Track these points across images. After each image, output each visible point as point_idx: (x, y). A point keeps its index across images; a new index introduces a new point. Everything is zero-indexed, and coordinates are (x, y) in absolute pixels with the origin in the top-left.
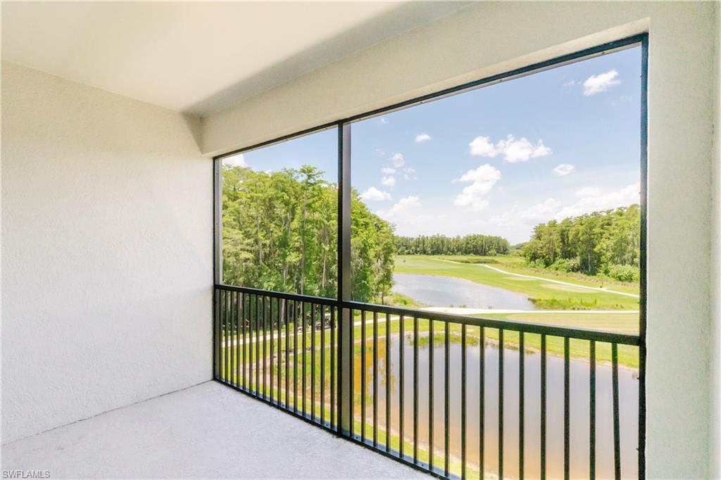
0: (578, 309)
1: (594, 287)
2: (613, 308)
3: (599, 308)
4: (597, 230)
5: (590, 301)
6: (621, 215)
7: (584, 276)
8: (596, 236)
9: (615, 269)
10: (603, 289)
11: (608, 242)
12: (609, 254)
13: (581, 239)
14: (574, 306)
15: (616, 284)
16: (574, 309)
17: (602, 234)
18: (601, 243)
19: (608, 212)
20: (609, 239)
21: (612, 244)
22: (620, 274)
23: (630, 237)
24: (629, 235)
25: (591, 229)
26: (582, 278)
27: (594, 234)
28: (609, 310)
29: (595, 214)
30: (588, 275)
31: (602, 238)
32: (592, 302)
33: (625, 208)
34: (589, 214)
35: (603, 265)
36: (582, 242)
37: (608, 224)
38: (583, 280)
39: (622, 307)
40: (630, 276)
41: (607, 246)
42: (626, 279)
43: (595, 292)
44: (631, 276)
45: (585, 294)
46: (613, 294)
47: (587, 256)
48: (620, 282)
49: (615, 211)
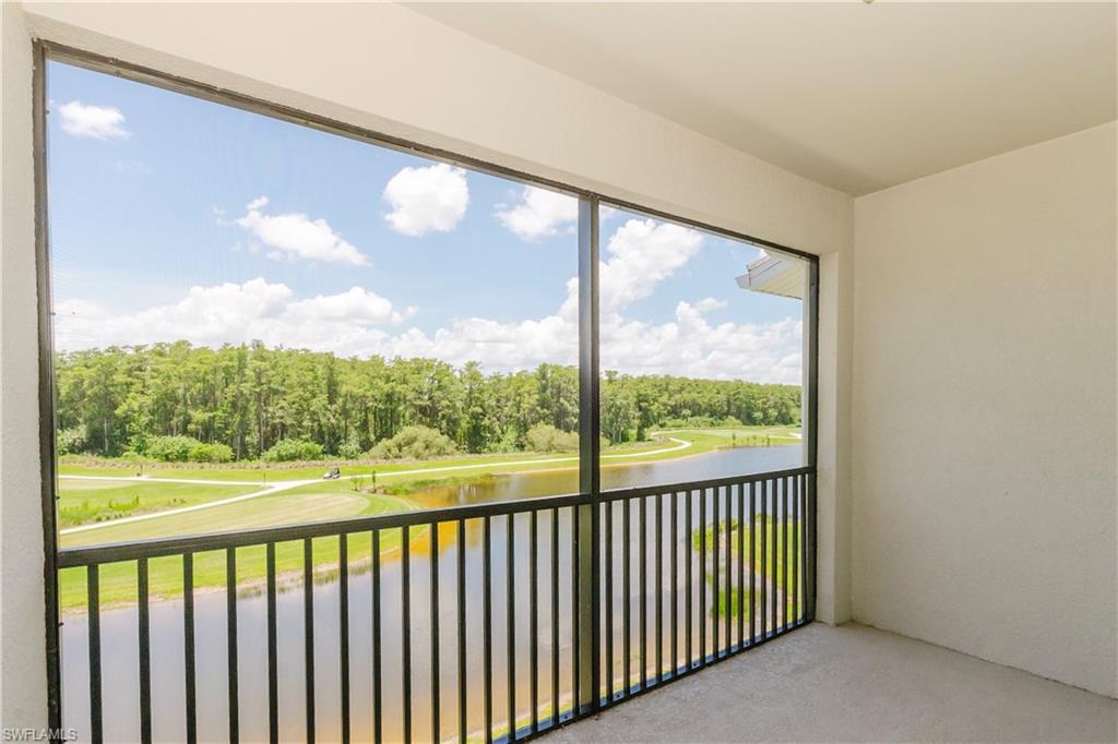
0: (108, 518)
1: (128, 475)
2: (169, 505)
3: (145, 511)
4: (120, 378)
5: (126, 500)
6: (161, 354)
7: (101, 459)
8: (119, 389)
9: (157, 443)
10: (144, 478)
11: (142, 399)
12: (144, 419)
13: (89, 392)
14: (100, 515)
15: (163, 467)
16: (99, 520)
17: (129, 385)
18: (128, 401)
19: (138, 349)
20: (142, 393)
21: (149, 402)
22: (167, 451)
23: (181, 392)
24: (179, 388)
25: (108, 375)
26: (97, 463)
27: (116, 385)
28: (163, 510)
29: (113, 349)
30: (106, 456)
31: (129, 392)
32: (131, 502)
33: (167, 345)
34: (102, 350)
35: (133, 439)
36: (91, 400)
37: (139, 369)
38: (98, 467)
39: (183, 502)
40: (183, 452)
41: (140, 407)
42: (179, 458)
43: (130, 484)
44: (185, 452)
45: (113, 490)
46: (164, 483)
47: (102, 423)
48: (169, 464)
49: (149, 348)
